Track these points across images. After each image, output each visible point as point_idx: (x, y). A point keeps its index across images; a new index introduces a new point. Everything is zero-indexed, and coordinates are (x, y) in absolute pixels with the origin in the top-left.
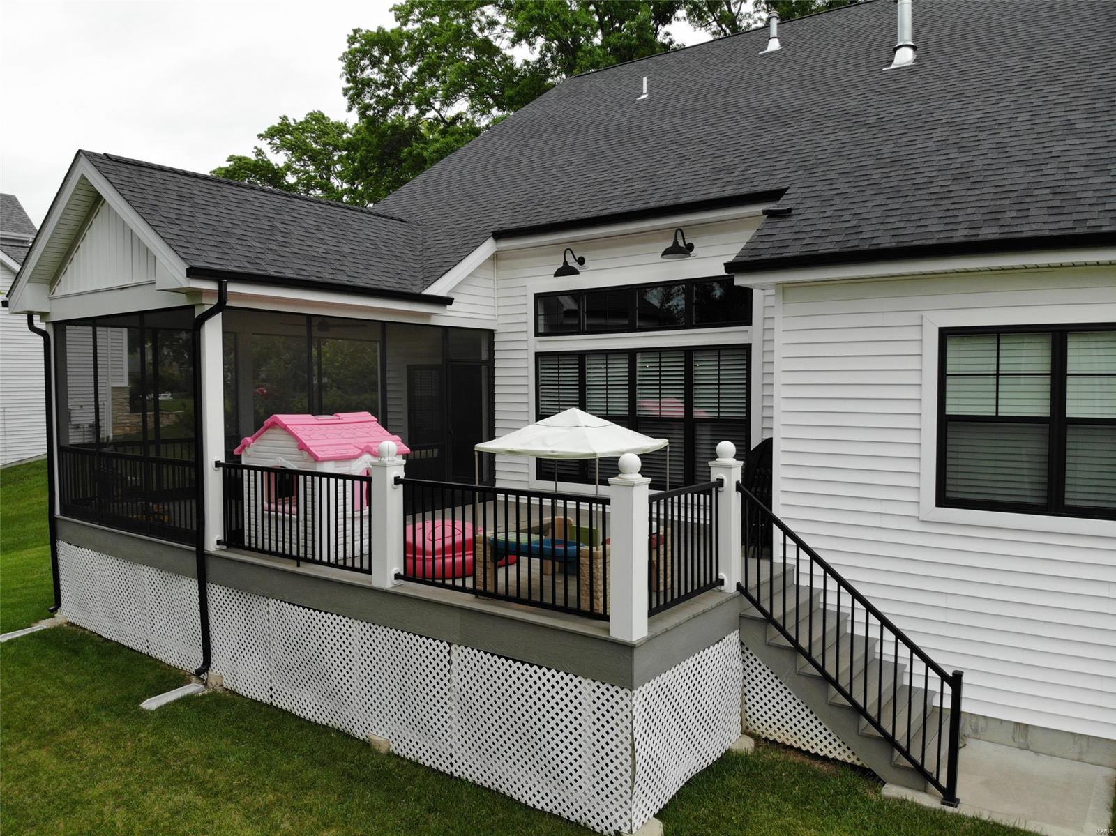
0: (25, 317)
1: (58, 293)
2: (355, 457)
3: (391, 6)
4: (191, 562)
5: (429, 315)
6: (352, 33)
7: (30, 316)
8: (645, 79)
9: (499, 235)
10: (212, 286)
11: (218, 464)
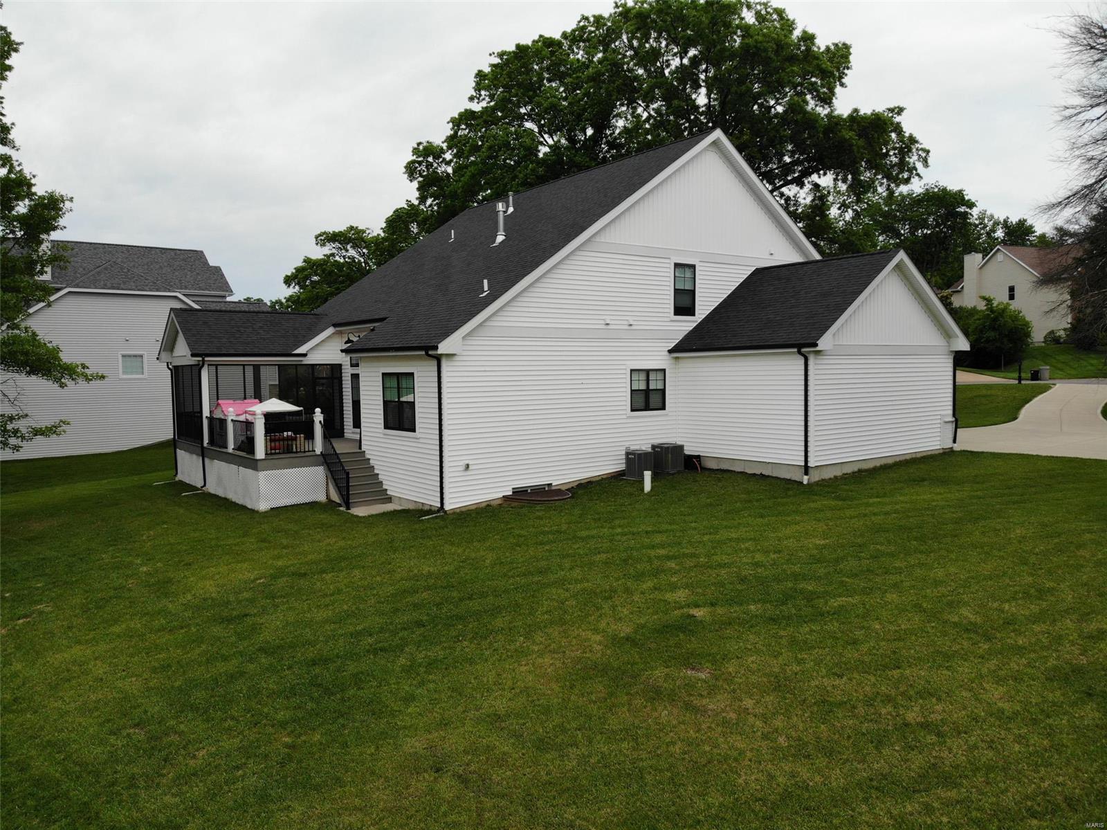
0: (166, 364)
1: (174, 355)
2: (242, 414)
3: (449, 120)
4: (199, 451)
5: (302, 361)
6: (416, 146)
7: (168, 363)
8: (453, 231)
9: (335, 325)
10: (200, 359)
11: (207, 417)
